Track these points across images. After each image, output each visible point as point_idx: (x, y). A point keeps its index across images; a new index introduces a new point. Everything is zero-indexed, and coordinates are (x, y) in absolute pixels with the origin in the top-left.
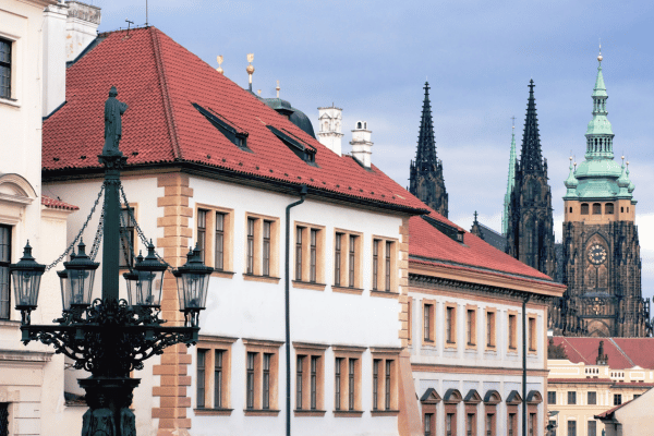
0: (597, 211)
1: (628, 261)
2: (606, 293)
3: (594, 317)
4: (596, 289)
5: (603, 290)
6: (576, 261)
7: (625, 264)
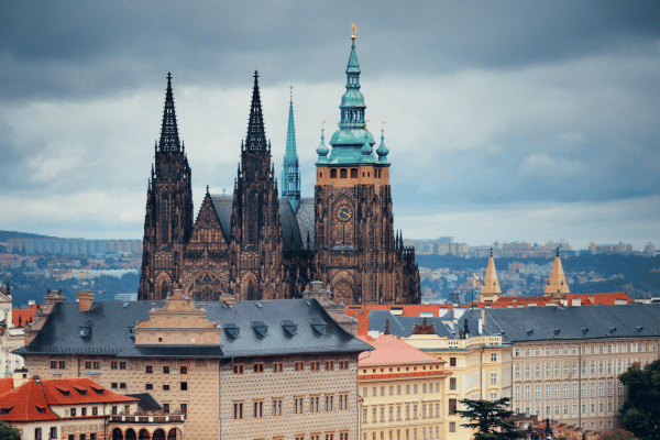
0: (344, 175)
1: (368, 219)
2: (351, 247)
3: (341, 268)
4: (343, 243)
5: (349, 244)
6: (325, 219)
7: (365, 221)
